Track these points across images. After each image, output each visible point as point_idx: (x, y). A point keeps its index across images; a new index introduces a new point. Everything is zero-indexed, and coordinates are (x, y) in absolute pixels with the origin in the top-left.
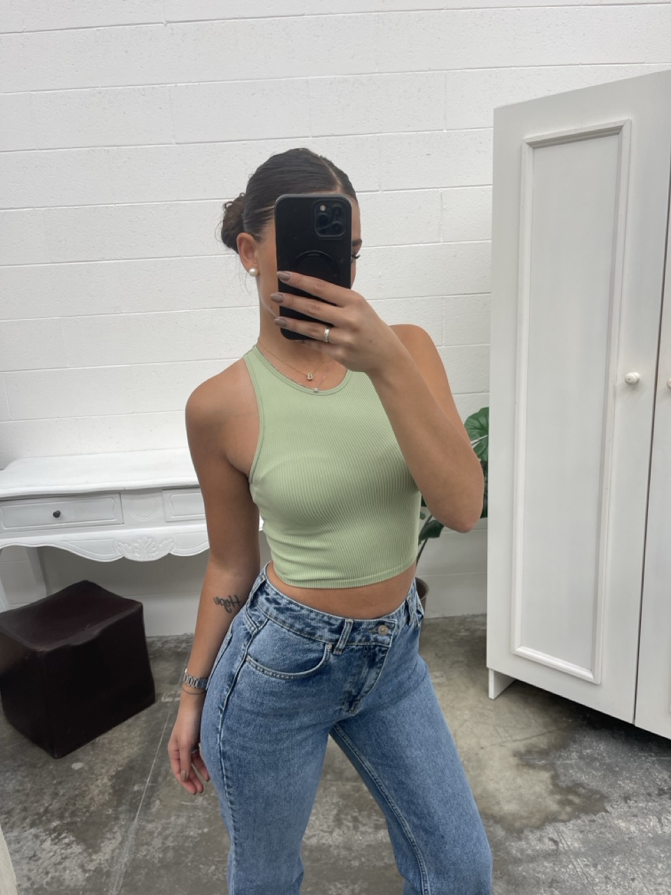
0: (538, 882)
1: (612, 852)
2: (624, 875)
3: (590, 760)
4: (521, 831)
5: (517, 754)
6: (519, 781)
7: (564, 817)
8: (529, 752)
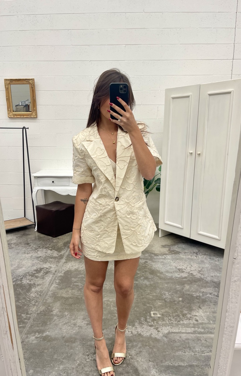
0: (159, 262)
1: (177, 259)
2: (178, 262)
3: (180, 247)
4: (158, 255)
5: (161, 246)
6: (161, 249)
7: (169, 254)
8: (165, 245)
